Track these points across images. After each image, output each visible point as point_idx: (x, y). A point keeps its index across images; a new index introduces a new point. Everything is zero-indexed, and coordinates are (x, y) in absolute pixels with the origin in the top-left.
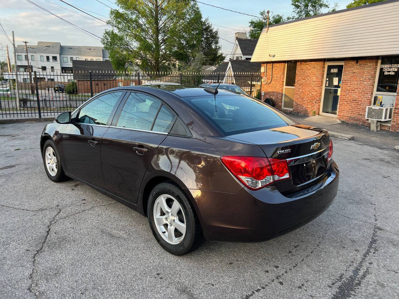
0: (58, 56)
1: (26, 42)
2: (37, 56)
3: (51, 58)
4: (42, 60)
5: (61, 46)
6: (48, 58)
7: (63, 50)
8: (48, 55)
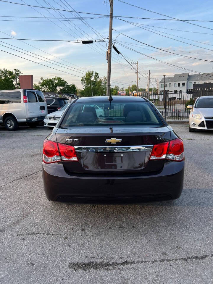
0: (186, 82)
1: (165, 76)
2: (173, 83)
3: (181, 84)
4: (175, 86)
5: (189, 75)
6: (179, 84)
7: (189, 77)
8: (179, 82)
